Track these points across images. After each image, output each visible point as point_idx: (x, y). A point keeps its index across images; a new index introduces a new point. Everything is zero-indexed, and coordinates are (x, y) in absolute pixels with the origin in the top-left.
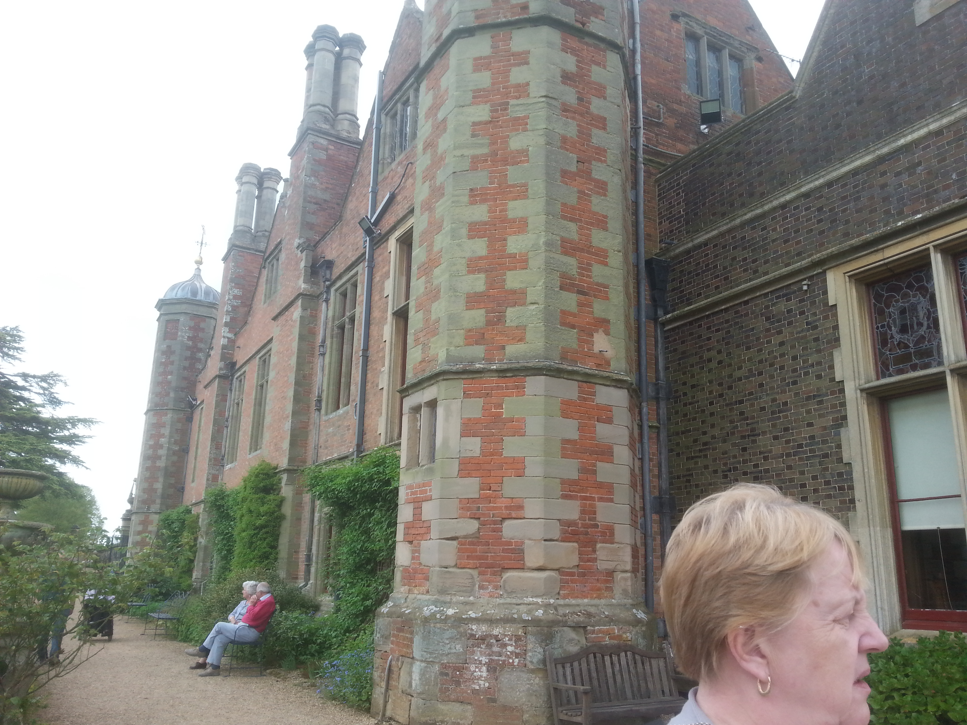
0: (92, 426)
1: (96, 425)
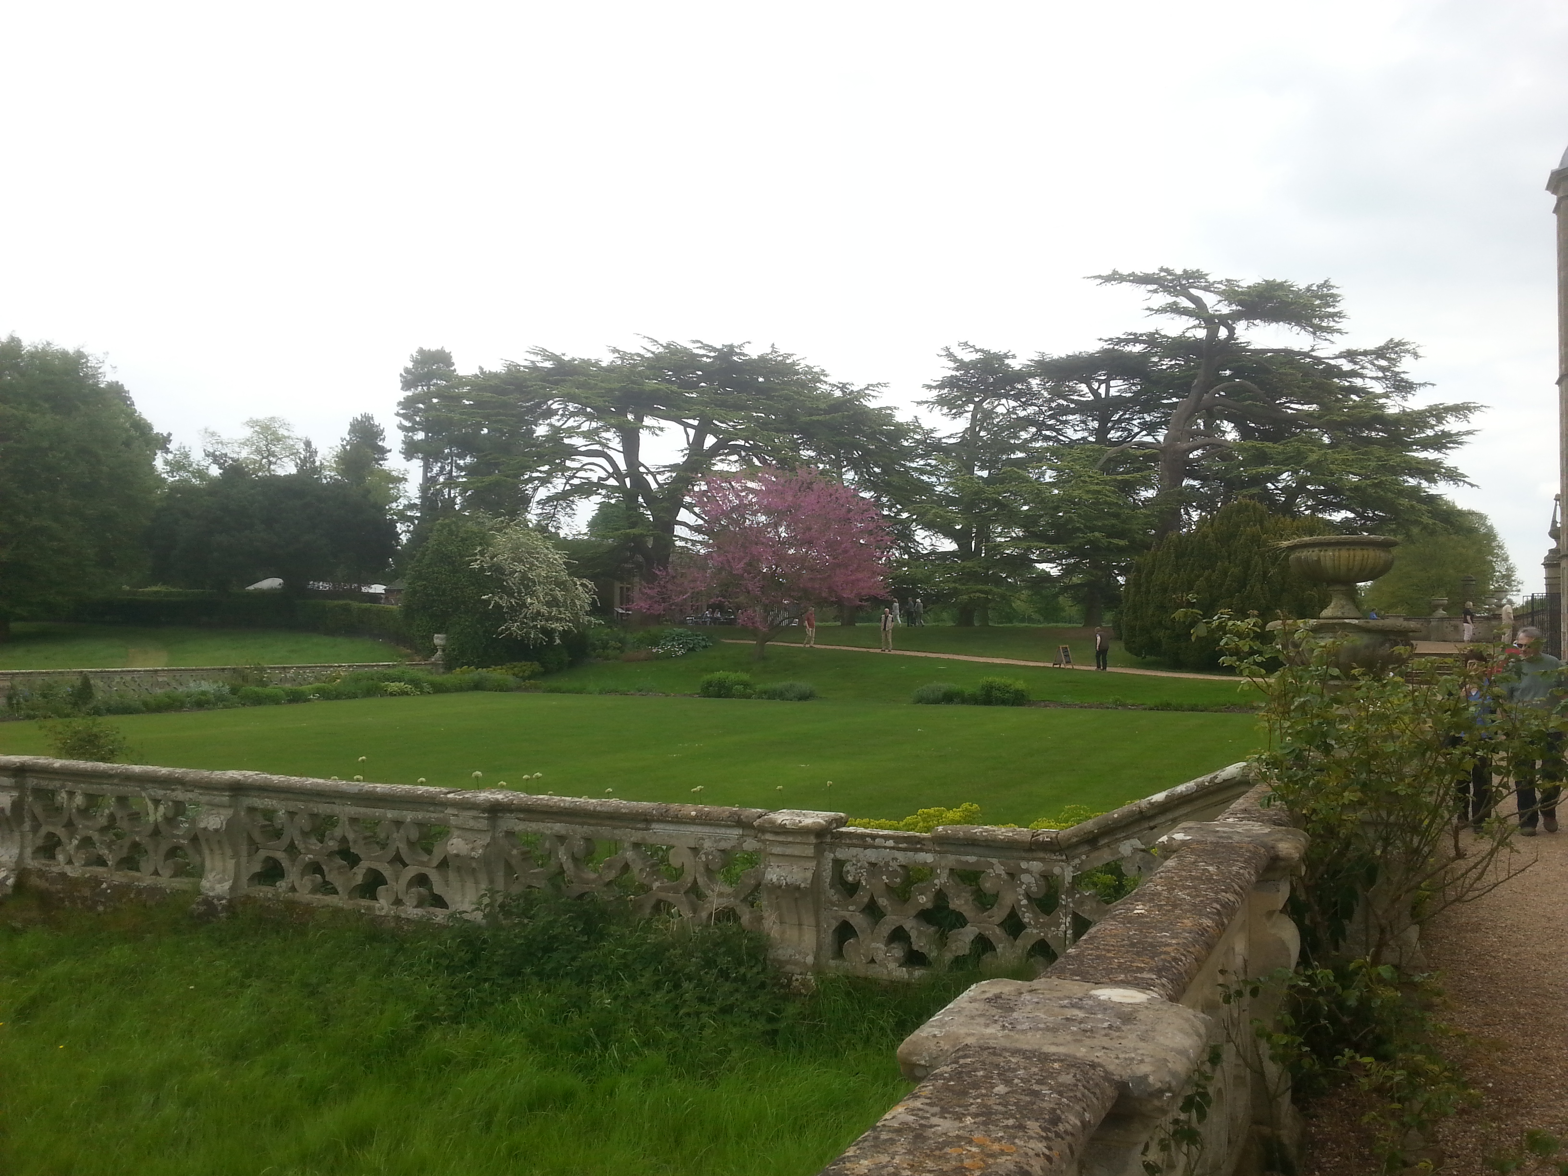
0: (1470, 415)
1: (1477, 413)
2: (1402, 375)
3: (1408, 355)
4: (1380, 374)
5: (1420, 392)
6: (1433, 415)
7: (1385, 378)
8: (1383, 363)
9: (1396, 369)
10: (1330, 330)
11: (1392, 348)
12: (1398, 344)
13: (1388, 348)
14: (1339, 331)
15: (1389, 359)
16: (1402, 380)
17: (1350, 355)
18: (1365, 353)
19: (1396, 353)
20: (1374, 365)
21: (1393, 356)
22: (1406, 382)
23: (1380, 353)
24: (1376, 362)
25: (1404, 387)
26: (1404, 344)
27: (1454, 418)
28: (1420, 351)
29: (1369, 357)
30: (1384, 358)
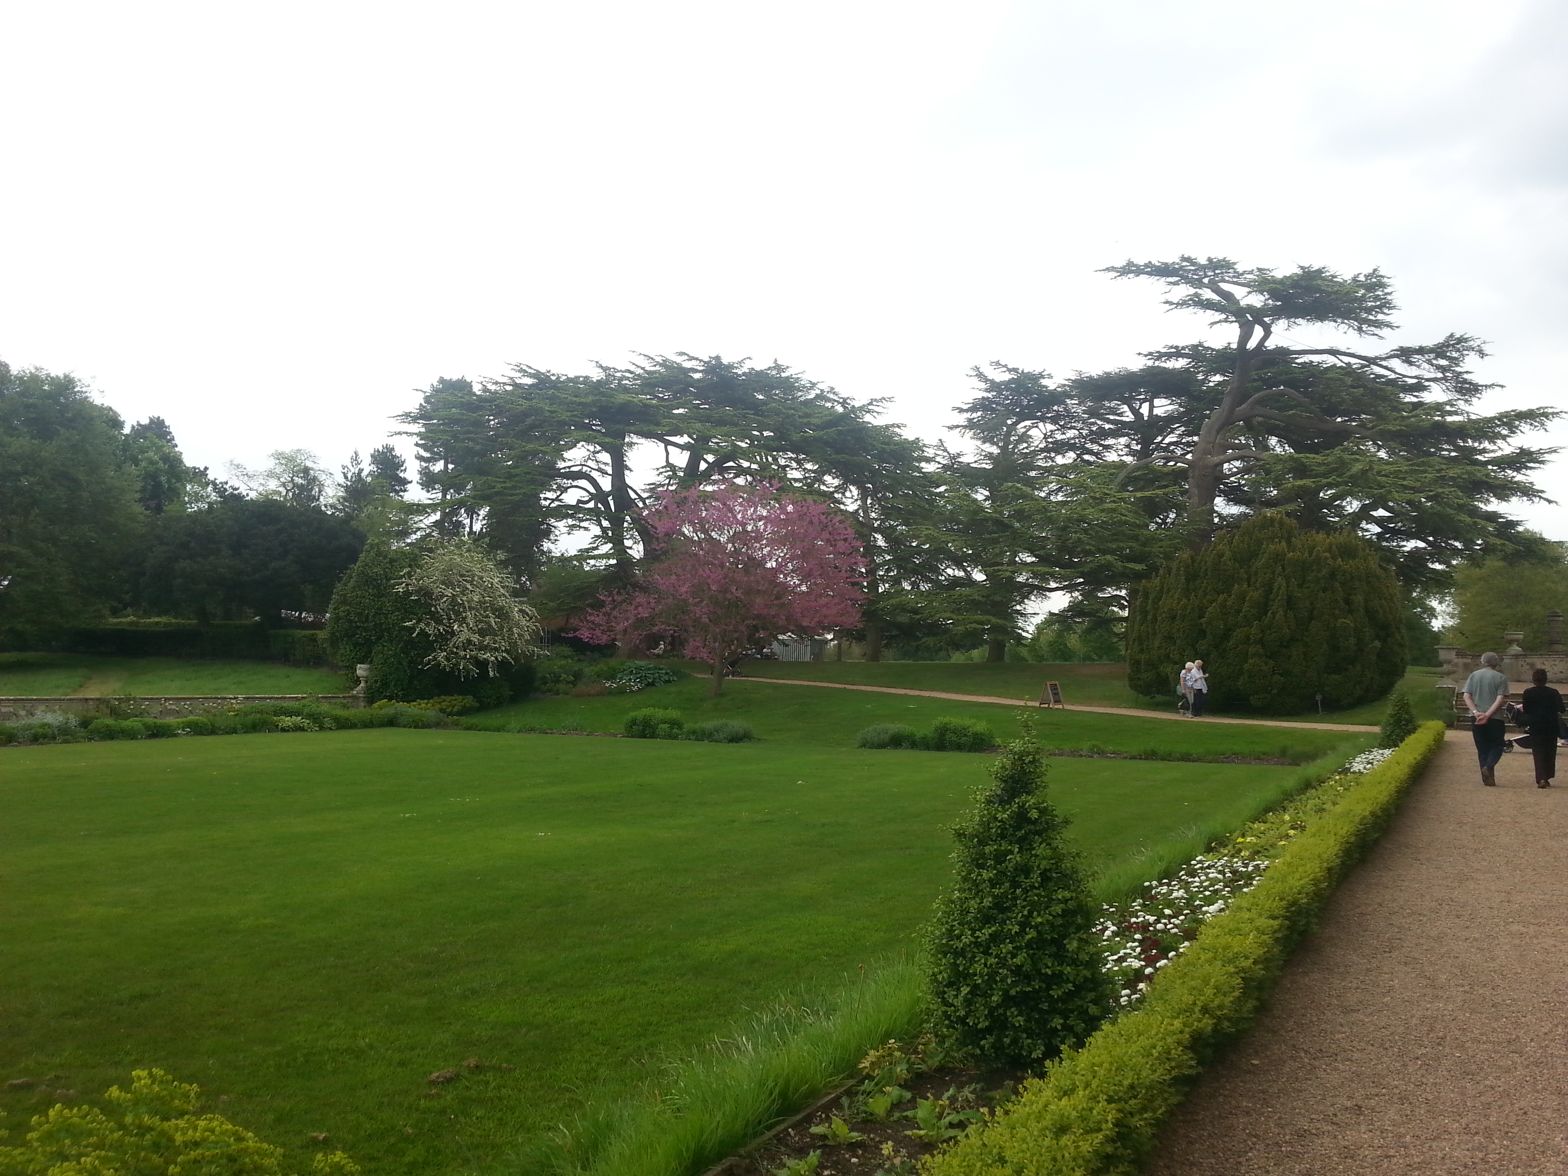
2: (1465, 376)
3: (1472, 353)
4: (1440, 375)
5: (1487, 395)
6: (1504, 424)
7: (1445, 379)
8: (1443, 362)
9: (1458, 369)
10: (1379, 324)
11: (1453, 345)
12: (1461, 340)
13: (1448, 346)
14: (1389, 325)
15: (1450, 359)
16: (1465, 381)
17: (1405, 354)
18: (1421, 351)
19: (1458, 350)
20: (1432, 365)
21: (1455, 355)
22: (1470, 383)
23: (1439, 351)
24: (1434, 362)
25: (1469, 391)
26: (1466, 340)
27: (1528, 426)
28: (1486, 348)
29: (1426, 356)
30: (1444, 357)
